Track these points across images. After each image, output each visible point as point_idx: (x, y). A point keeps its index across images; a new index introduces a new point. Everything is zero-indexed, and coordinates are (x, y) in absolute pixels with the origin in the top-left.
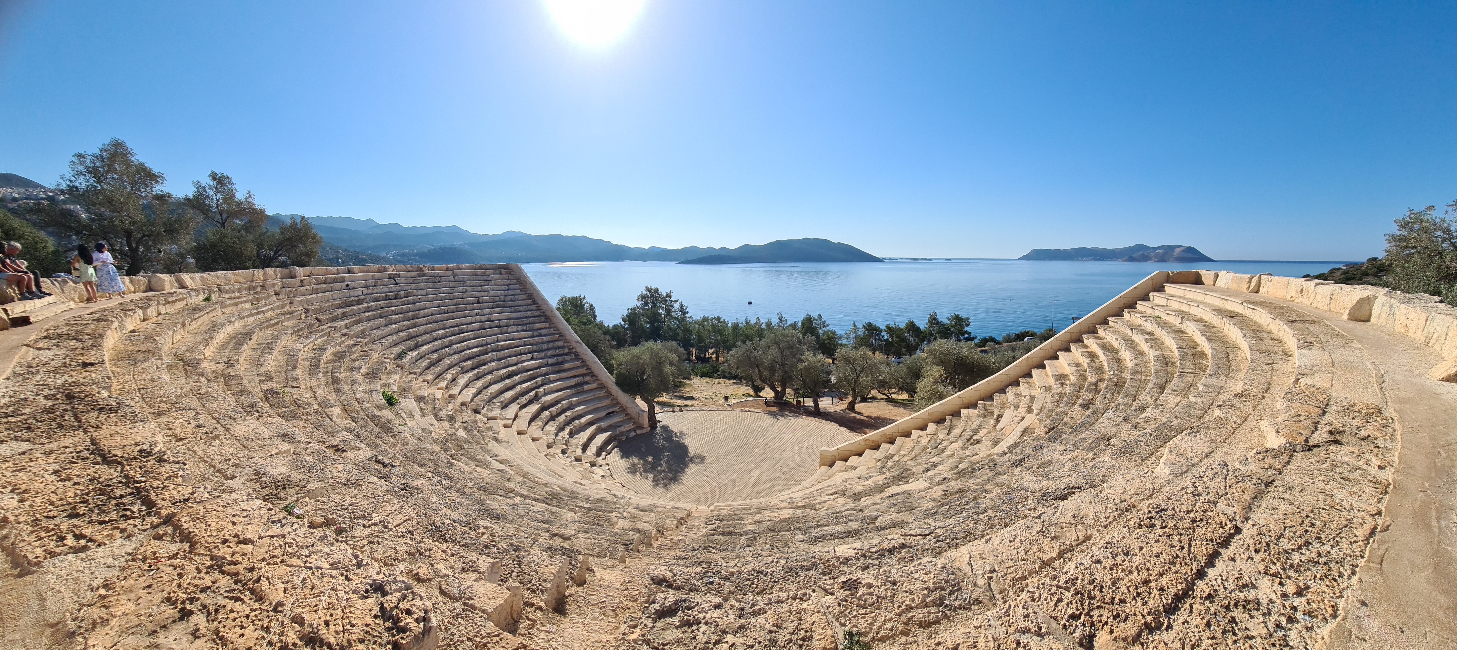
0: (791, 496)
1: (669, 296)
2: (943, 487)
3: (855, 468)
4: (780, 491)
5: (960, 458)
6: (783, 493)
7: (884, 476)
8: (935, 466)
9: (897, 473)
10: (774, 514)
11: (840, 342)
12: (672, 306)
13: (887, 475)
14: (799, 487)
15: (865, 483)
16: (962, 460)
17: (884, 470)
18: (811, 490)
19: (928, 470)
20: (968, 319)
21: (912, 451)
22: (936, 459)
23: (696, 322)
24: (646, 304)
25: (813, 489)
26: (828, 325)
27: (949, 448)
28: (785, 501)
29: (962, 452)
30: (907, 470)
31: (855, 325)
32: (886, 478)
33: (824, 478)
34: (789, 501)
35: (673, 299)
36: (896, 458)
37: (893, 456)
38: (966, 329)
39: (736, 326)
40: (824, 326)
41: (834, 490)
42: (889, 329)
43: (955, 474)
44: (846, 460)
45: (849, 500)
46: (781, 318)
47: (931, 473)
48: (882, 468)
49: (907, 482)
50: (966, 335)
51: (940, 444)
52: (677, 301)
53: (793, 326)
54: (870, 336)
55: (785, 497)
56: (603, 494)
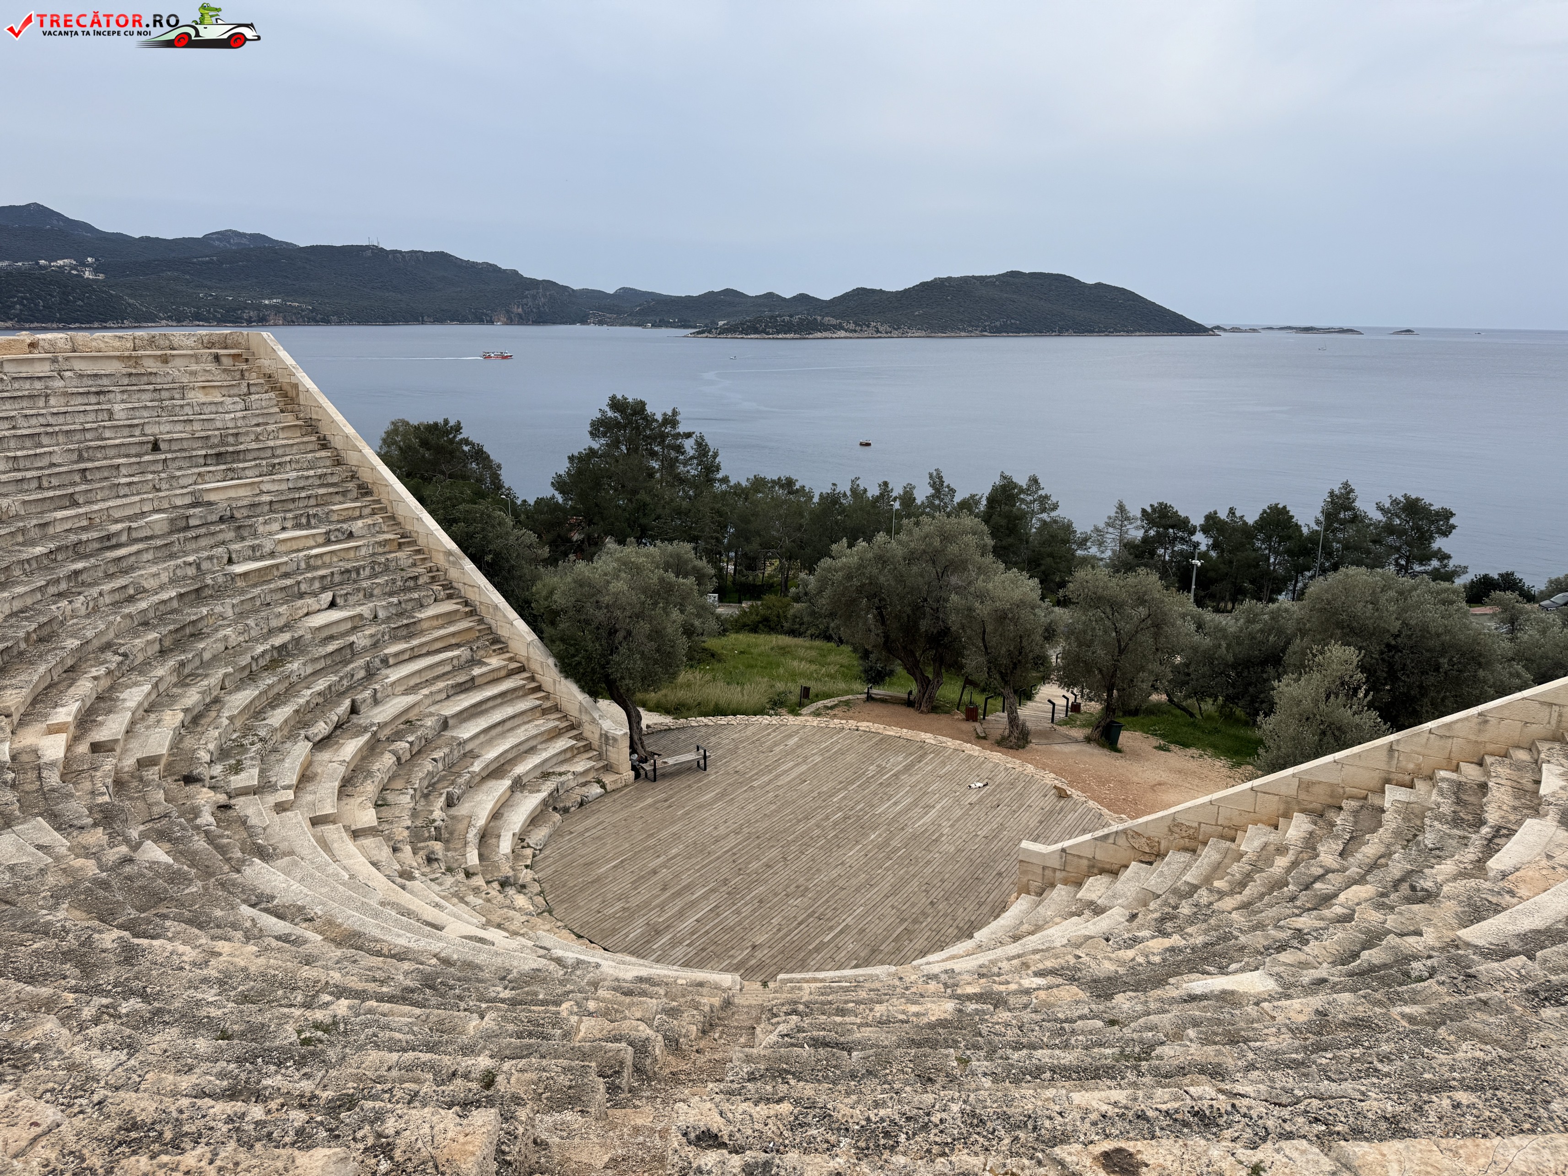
0: (949, 965)
1: (671, 420)
2: (1317, 1001)
3: (1098, 910)
4: (923, 953)
5: (1367, 932)
6: (930, 958)
7: (1167, 942)
8: (1301, 936)
9: (1199, 940)
10: (914, 1009)
11: (1079, 553)
12: (679, 449)
13: (1175, 940)
14: (968, 944)
15: (1121, 953)
16: (1372, 939)
17: (1169, 926)
18: (991, 955)
19: (1282, 947)
20: (1447, 515)
21: (1243, 885)
22: (1305, 922)
23: (739, 491)
24: (616, 444)
25: (999, 952)
26: (1055, 507)
27: (1342, 897)
28: (935, 977)
29: (1374, 917)
30: (1226, 937)
31: (1121, 508)
32: (1172, 949)
33: (1025, 927)
34: (943, 977)
35: (682, 429)
36: (1203, 896)
37: (1194, 888)
38: (1439, 543)
39: (831, 501)
40: (1043, 510)
41: (1049, 964)
42: (1212, 524)
43: (1351, 974)
44: (1079, 884)
45: (1083, 995)
46: (937, 483)
47: (1286, 957)
48: (1162, 920)
49: (1223, 971)
50: (1435, 563)
51: (1318, 878)
52: (688, 435)
53: (967, 505)
54: (1161, 540)
55: (936, 969)
56: (531, 962)
